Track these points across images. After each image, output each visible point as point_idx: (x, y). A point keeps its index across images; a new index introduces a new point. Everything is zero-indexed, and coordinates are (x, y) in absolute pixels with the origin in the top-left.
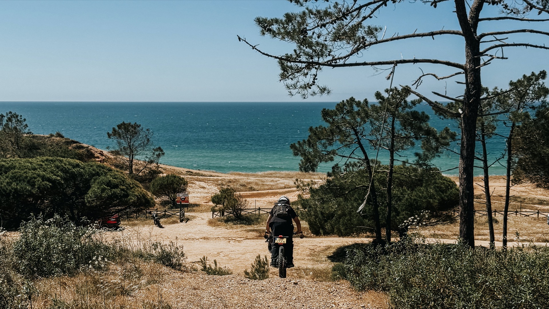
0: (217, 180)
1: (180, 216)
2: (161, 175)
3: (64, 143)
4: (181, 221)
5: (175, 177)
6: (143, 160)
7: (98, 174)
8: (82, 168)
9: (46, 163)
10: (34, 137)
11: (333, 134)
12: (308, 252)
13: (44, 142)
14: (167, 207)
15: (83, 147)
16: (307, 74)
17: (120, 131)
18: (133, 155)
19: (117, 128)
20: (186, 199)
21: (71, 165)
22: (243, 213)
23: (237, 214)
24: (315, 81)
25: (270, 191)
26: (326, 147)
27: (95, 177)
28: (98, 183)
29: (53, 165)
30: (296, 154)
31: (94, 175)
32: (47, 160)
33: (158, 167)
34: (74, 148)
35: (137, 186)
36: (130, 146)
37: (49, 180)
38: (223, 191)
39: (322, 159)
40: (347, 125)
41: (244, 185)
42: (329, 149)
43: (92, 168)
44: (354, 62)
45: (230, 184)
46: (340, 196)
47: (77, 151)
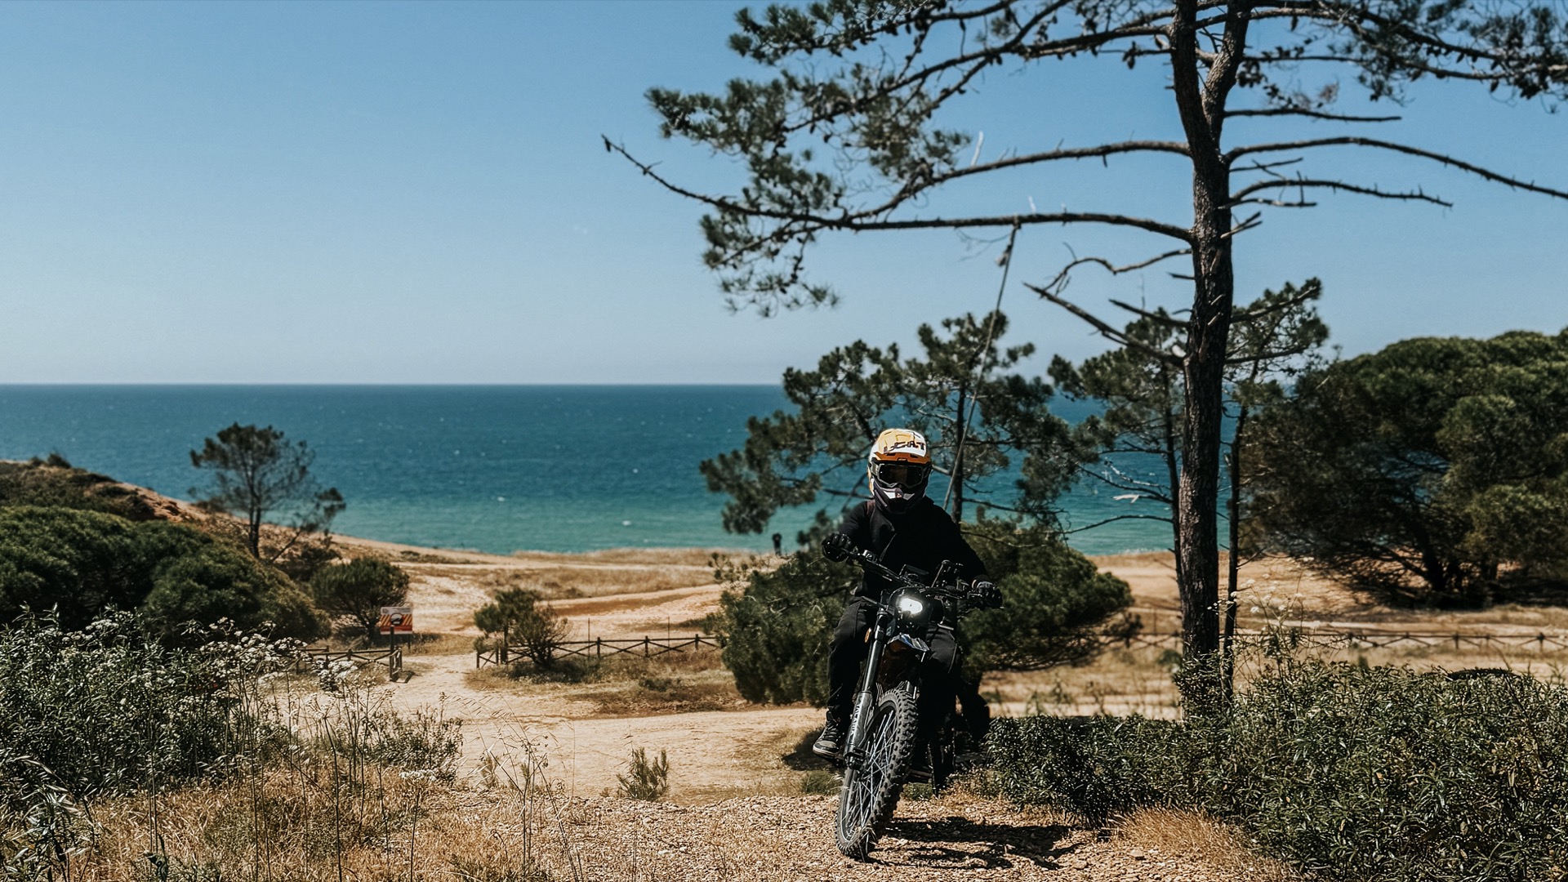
0: (484, 573)
1: (392, 663)
2: (336, 561)
3: (71, 480)
4: (394, 678)
5: (374, 565)
6: (288, 522)
7: (172, 551)
8: (127, 536)
9: (28, 521)
11: (810, 431)
12: (732, 747)
13: (16, 478)
14: (353, 645)
15: (121, 492)
16: (776, 253)
17: (225, 446)
18: (259, 511)
19: (217, 441)
20: (404, 622)
21: (99, 528)
22: (557, 653)
23: (541, 656)
24: (799, 273)
25: (621, 597)
26: (793, 468)
27: (165, 560)
28: (174, 574)
29: (47, 528)
30: (715, 488)
31: (160, 554)
32: (31, 515)
33: (328, 542)
34: (99, 494)
35: (282, 583)
36: (252, 487)
37: (36, 567)
38: (505, 598)
39: (784, 497)
40: (845, 412)
41: (553, 585)
42: (801, 473)
43: (156, 535)
44: (910, 218)
45: (516, 582)
46: (831, 594)
47: (107, 501)
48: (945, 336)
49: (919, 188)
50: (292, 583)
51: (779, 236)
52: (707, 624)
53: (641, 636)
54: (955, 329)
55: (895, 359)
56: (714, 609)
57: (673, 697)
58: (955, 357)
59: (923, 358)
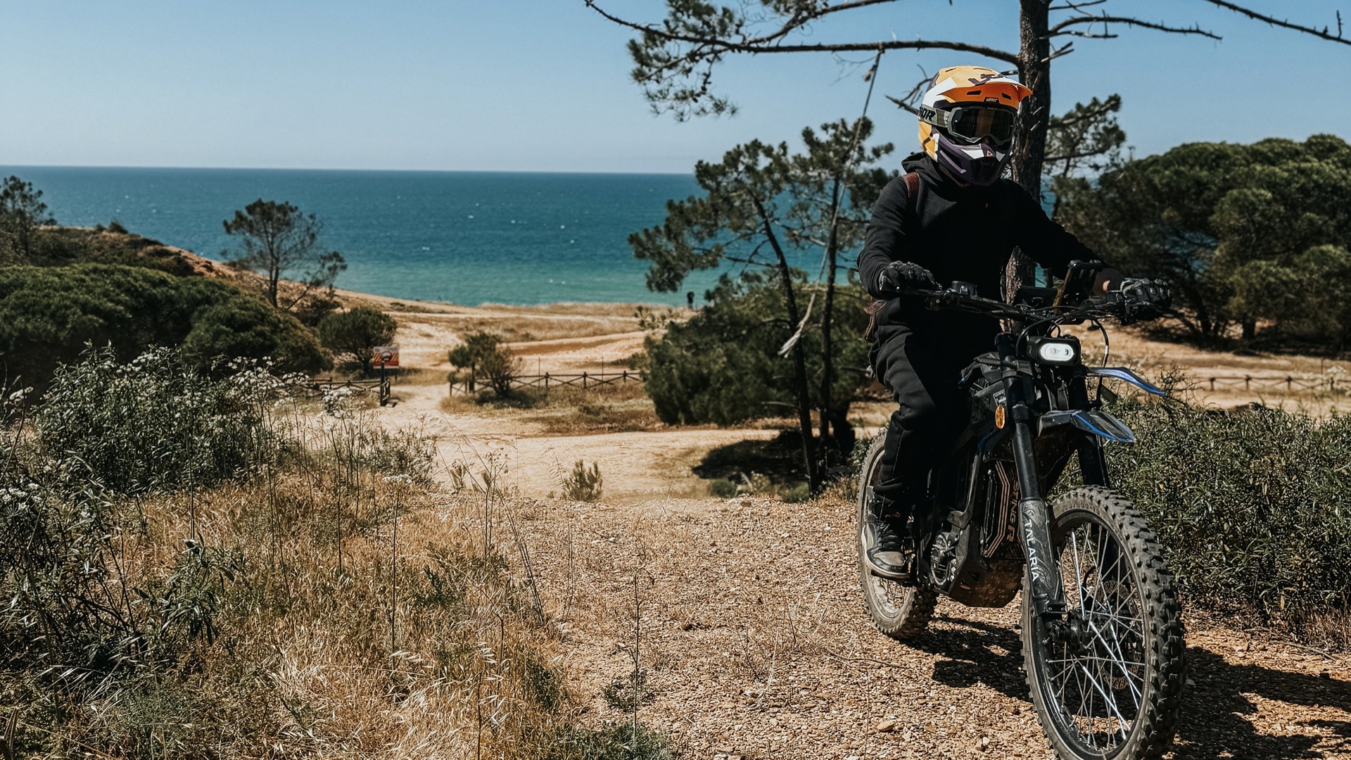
0: (456, 321)
1: (382, 391)
2: (339, 310)
3: (127, 244)
4: (384, 404)
5: (369, 313)
6: (300, 279)
7: (208, 301)
8: (172, 288)
9: (93, 276)
10: (62, 231)
11: (716, 211)
12: (651, 460)
13: (83, 241)
14: (351, 377)
15: (168, 253)
16: (690, 70)
17: (250, 218)
18: (277, 269)
19: (245, 213)
20: (392, 359)
21: (150, 281)
22: (514, 385)
23: (501, 387)
24: (707, 86)
25: (565, 341)
26: (701, 240)
27: (201, 308)
28: (208, 319)
29: (108, 281)
30: (640, 256)
31: (199, 303)
32: (95, 270)
33: (332, 295)
34: (150, 254)
35: (295, 327)
36: (271, 250)
37: (97, 311)
38: (473, 341)
39: (694, 263)
40: (744, 197)
41: (512, 331)
42: (709, 244)
43: (195, 288)
44: (797, 44)
45: (482, 328)
46: (731, 340)
47: (156, 261)
48: (823, 137)
49: (804, 19)
50: (302, 326)
51: (693, 56)
52: (632, 362)
53: (581, 372)
54: (832, 131)
55: (785, 154)
56: (639, 350)
57: (605, 420)
58: (831, 154)
59: (805, 152)
